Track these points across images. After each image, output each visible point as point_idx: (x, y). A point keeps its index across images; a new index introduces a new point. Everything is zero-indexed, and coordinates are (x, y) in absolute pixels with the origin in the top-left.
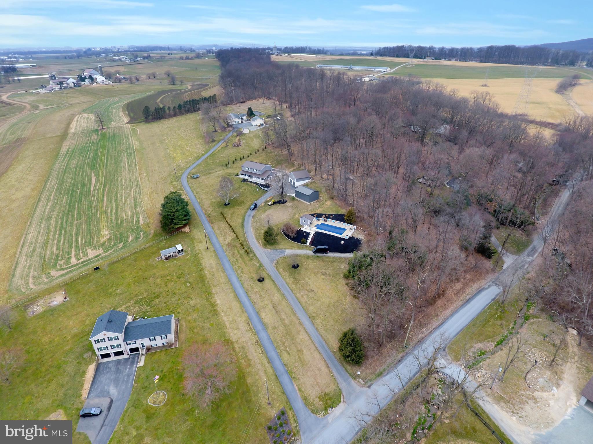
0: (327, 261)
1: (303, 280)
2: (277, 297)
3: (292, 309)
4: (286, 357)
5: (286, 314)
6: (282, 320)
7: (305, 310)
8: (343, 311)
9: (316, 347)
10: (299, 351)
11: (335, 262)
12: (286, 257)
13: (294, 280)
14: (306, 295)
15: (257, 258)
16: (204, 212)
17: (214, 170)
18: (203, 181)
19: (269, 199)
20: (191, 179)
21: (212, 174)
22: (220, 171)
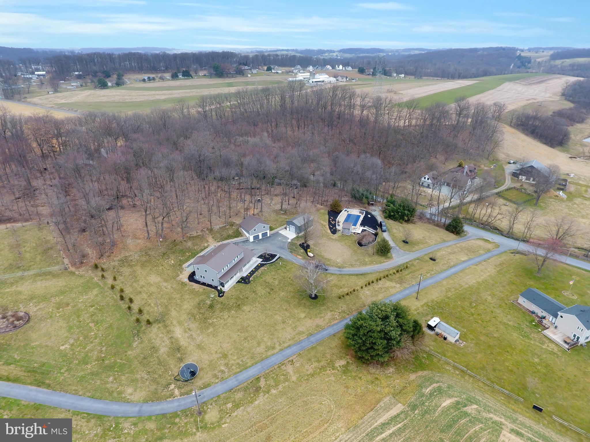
0: (391, 228)
1: (417, 240)
2: (443, 252)
3: (447, 247)
6: (460, 251)
7: (442, 242)
11: (389, 224)
12: (398, 246)
13: (420, 244)
14: (429, 240)
15: (410, 261)
16: (336, 321)
17: (158, 345)
18: (218, 352)
19: (298, 256)
20: (198, 382)
21: (183, 342)
22: (169, 332)
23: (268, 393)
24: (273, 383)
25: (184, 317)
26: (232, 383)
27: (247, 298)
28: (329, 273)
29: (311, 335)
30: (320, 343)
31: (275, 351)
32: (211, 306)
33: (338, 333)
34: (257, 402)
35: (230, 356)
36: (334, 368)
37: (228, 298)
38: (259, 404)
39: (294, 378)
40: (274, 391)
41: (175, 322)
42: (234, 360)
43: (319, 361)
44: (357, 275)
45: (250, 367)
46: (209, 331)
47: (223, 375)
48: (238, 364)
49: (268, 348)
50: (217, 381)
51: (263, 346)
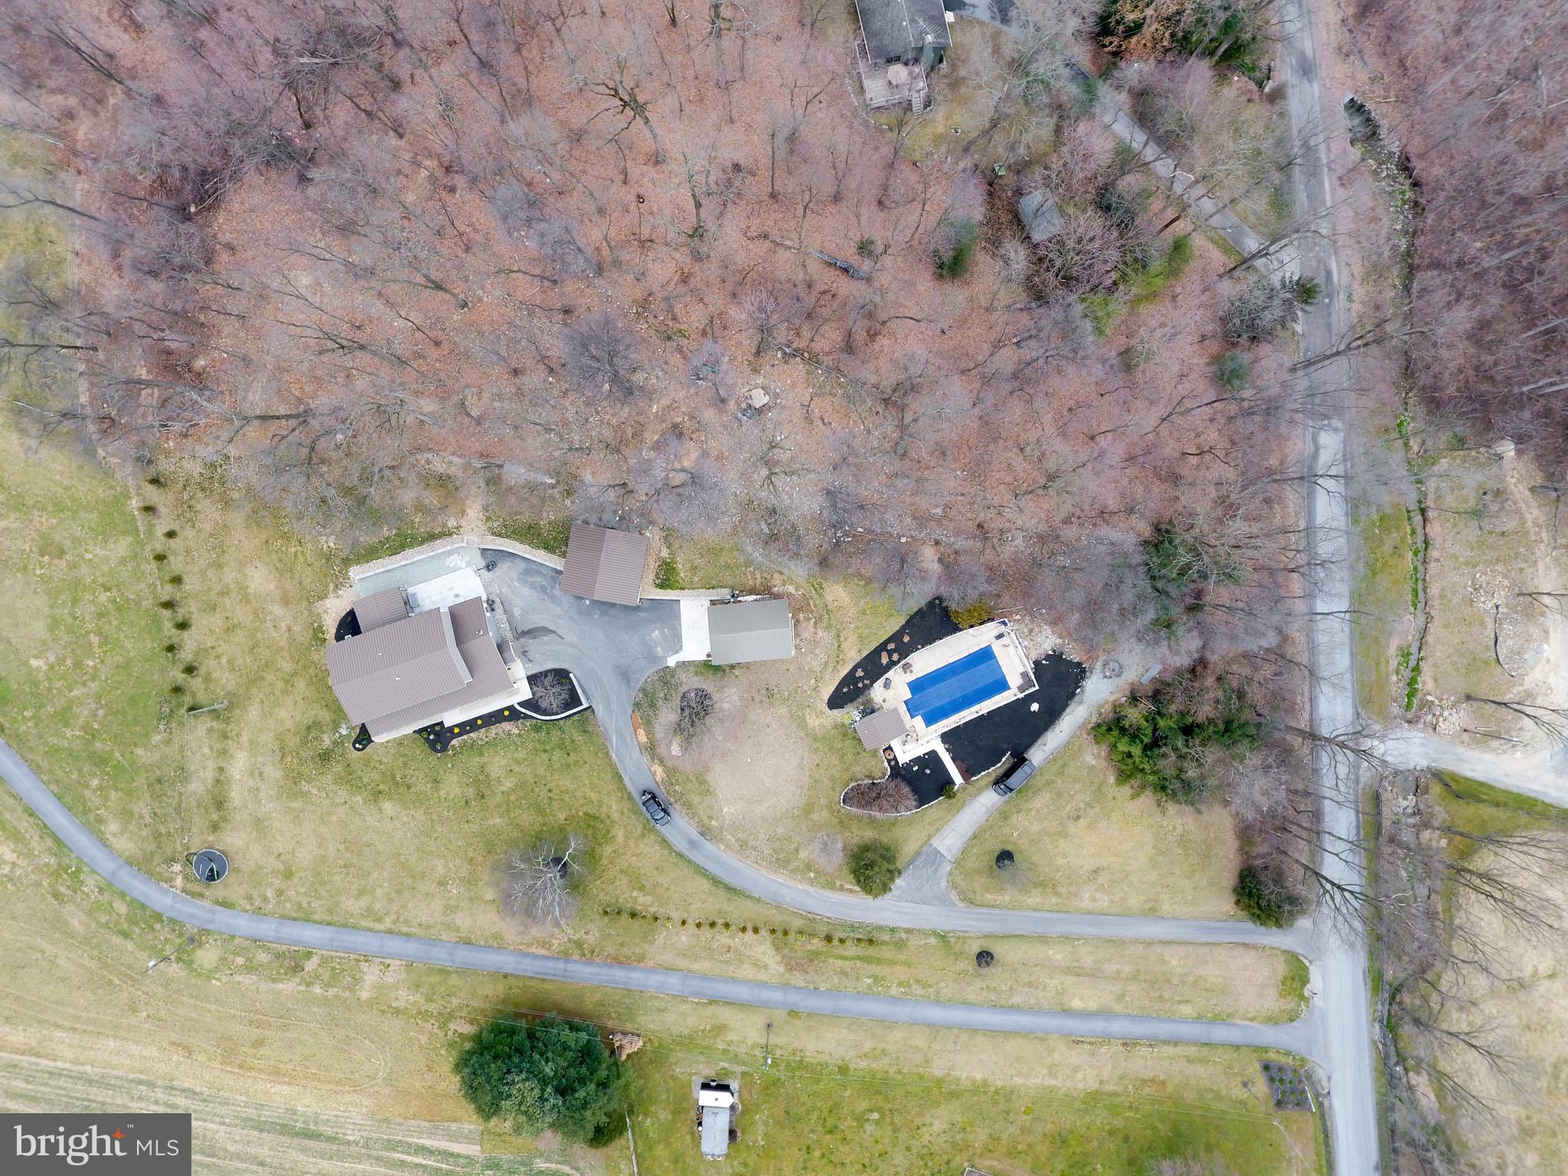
0: (1050, 783)
1: (1058, 871)
2: (1058, 955)
3: (1108, 941)
4: (1187, 1010)
5: (1109, 961)
6: (1117, 977)
7: (1126, 914)
8: (1182, 842)
9: (1207, 944)
10: (1195, 982)
11: (1065, 765)
12: (958, 863)
13: (1041, 889)
14: (1096, 890)
15: (909, 931)
16: (544, 952)
17: (192, 768)
18: (283, 858)
19: (641, 732)
20: (218, 889)
21: (236, 795)
22: (224, 753)
23: (308, 985)
24: (326, 977)
25: (267, 738)
26: (266, 928)
27: (409, 787)
28: (659, 834)
29: (468, 943)
30: (464, 971)
31: (378, 926)
32: (325, 757)
33: (517, 977)
34: (280, 986)
35: (296, 880)
36: (443, 1026)
37: (367, 763)
38: (281, 992)
39: (364, 995)
40: (317, 990)
41: (245, 739)
42: (298, 893)
43: (429, 1000)
44: (717, 882)
45: (316, 922)
46: (294, 805)
47: (263, 905)
48: (299, 904)
49: (369, 912)
50: (248, 907)
51: (363, 903)
